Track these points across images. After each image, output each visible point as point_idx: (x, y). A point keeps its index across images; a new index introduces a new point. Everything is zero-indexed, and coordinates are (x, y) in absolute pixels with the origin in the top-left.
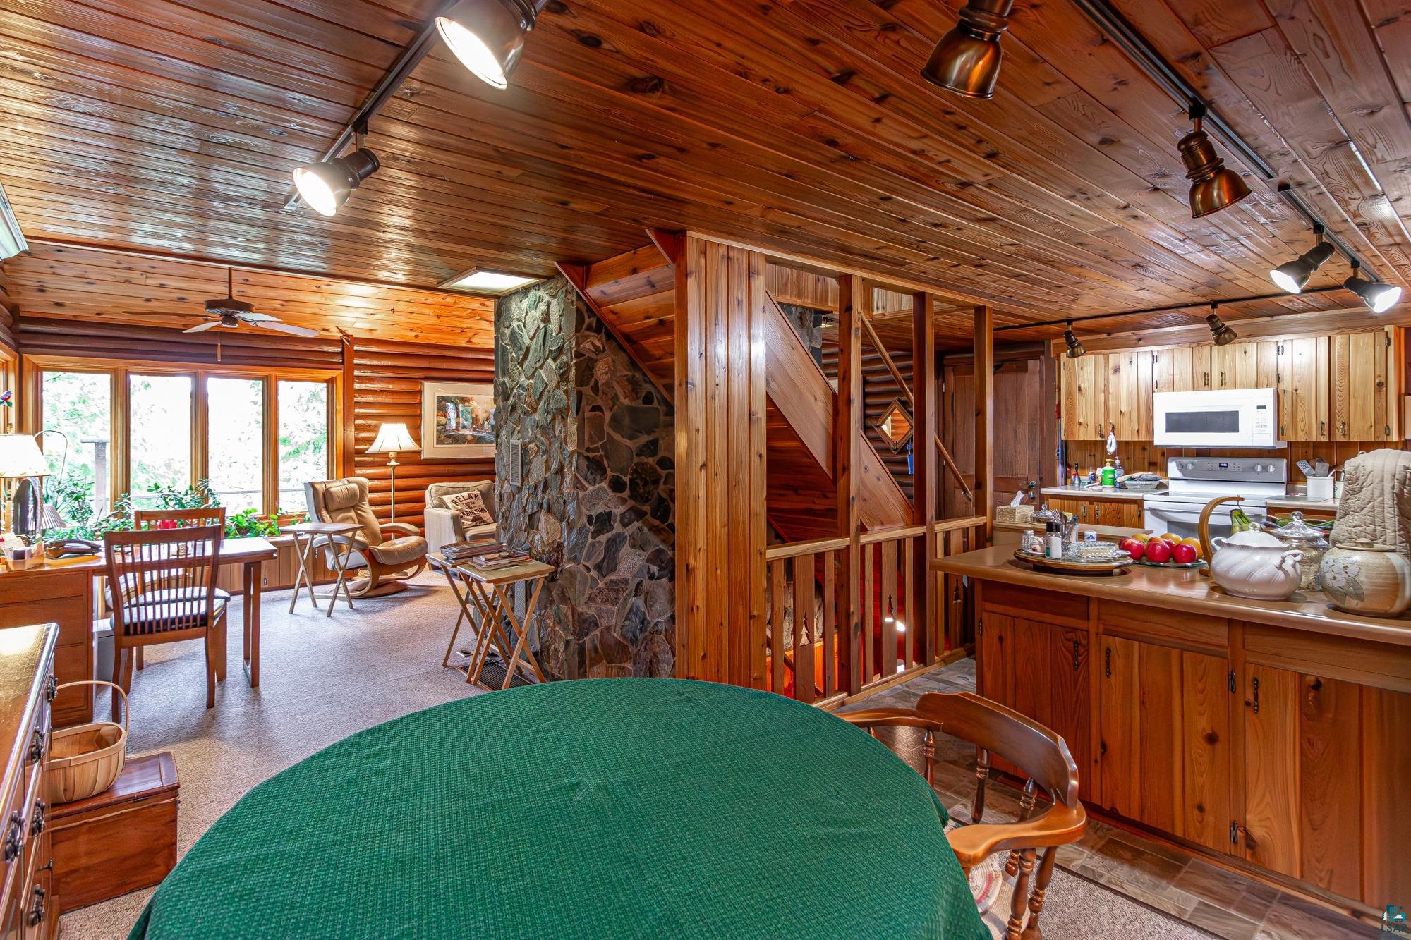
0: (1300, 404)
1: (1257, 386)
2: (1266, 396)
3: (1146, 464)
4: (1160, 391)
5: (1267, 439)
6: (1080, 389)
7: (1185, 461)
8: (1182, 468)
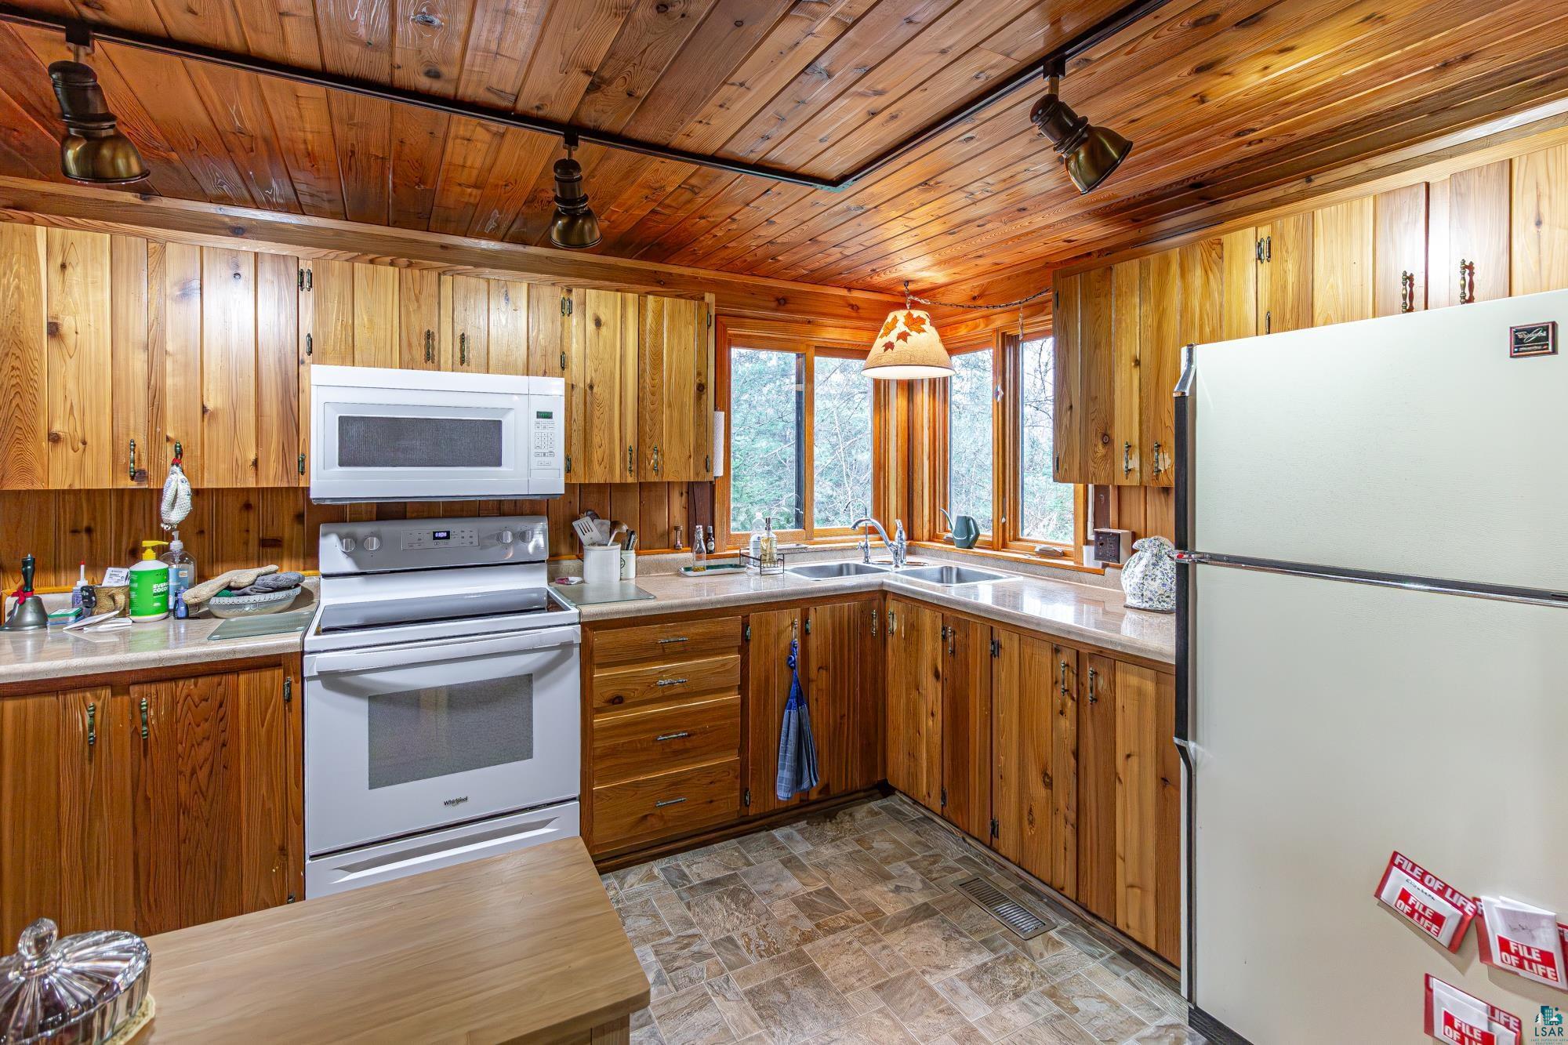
0: (597, 413)
1: (528, 372)
2: (552, 390)
3: (254, 546)
4: (321, 361)
5: (550, 479)
6: (54, 330)
7: (362, 530)
8: (355, 547)
